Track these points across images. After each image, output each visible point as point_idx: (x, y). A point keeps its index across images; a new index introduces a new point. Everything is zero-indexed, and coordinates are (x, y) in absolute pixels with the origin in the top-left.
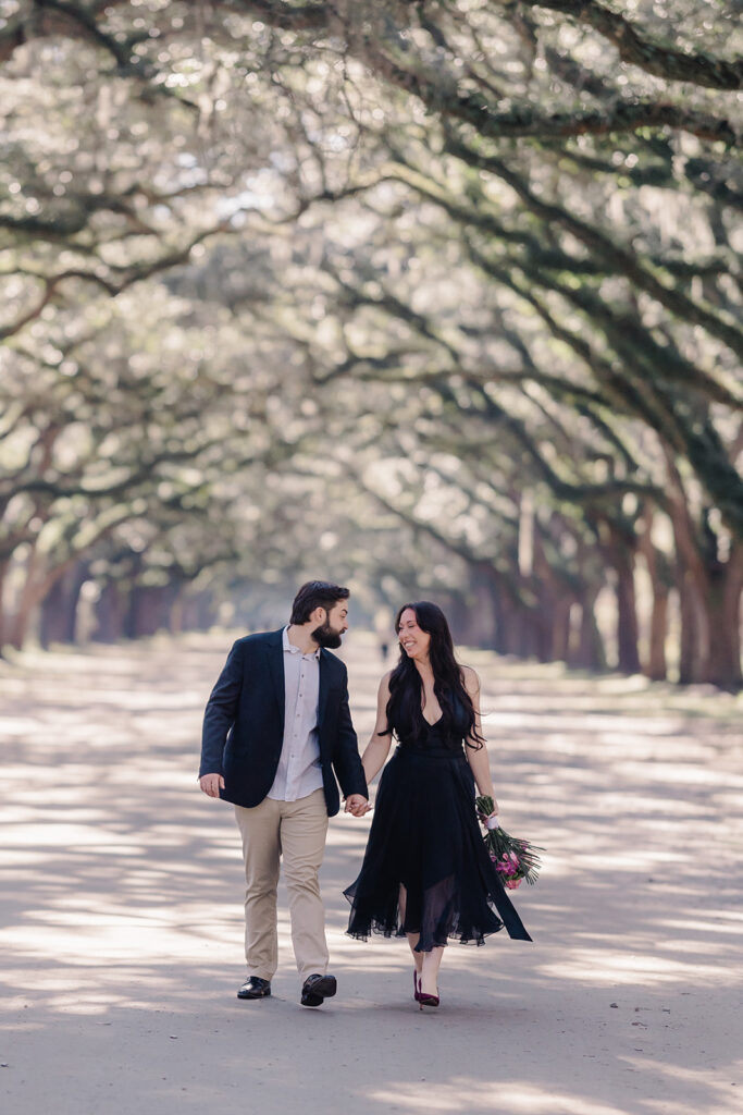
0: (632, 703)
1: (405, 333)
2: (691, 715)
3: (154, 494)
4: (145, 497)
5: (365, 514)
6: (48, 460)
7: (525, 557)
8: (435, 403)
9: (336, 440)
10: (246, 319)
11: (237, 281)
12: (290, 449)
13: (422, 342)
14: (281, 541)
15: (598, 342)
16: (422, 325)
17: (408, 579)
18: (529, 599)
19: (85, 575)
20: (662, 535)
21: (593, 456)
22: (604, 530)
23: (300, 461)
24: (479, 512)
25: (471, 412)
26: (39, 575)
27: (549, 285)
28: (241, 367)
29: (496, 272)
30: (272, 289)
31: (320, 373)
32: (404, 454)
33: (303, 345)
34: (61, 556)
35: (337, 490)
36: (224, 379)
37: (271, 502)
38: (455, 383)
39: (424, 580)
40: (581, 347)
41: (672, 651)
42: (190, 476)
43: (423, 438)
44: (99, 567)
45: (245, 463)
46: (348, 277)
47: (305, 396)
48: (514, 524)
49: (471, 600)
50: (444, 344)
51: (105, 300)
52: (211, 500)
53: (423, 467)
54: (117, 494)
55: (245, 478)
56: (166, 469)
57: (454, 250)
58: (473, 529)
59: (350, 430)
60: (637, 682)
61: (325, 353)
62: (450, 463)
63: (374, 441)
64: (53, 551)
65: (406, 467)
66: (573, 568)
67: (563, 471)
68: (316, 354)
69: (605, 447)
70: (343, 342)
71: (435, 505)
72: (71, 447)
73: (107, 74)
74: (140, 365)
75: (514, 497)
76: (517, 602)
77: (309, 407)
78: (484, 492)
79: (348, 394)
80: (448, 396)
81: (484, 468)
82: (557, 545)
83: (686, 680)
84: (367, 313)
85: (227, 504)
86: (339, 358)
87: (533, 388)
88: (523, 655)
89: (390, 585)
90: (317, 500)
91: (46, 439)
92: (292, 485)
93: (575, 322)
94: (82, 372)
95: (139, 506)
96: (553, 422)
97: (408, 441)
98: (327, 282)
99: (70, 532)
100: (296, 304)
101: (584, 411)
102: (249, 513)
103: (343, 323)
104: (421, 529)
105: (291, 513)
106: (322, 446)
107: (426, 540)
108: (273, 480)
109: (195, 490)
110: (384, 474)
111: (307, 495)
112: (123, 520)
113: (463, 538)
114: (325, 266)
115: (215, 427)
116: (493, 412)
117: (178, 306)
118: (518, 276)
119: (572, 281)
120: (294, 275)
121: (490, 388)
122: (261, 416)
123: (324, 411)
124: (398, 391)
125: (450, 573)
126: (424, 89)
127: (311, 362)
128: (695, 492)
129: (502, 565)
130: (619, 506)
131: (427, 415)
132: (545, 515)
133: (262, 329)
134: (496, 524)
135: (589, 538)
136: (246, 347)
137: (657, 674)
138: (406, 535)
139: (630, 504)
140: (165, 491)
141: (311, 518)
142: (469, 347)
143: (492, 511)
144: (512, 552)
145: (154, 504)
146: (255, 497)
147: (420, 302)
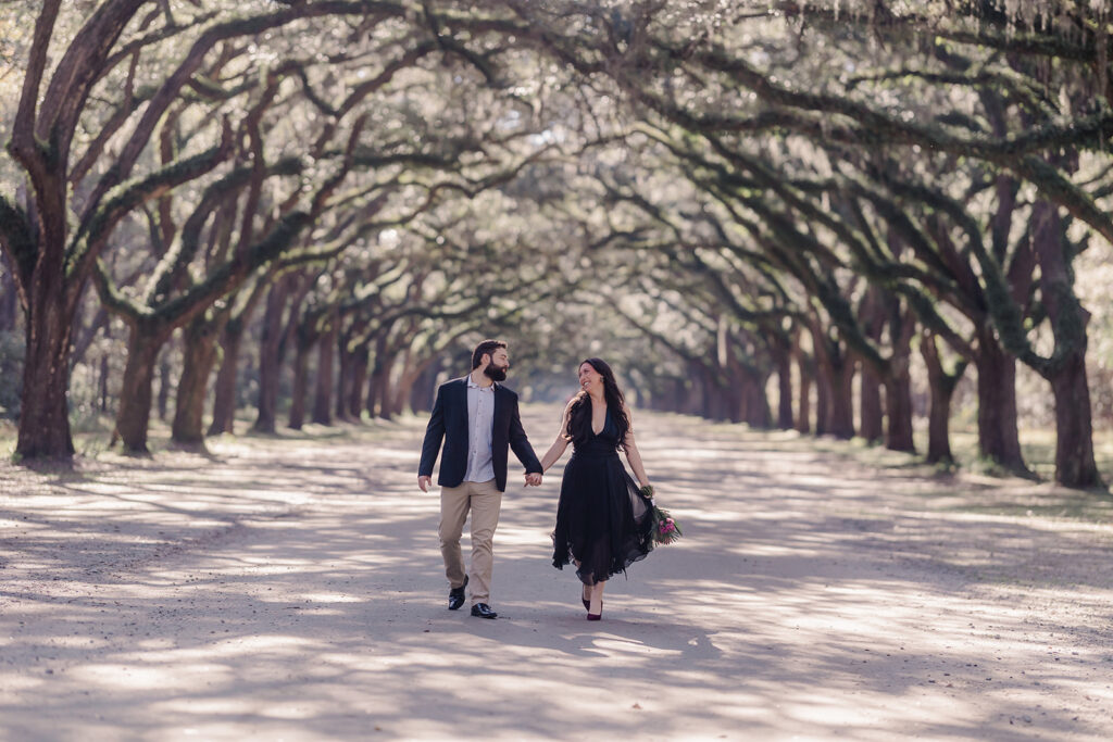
0: (788, 446)
1: (647, 217)
2: (824, 451)
3: (486, 315)
4: (480, 317)
5: (621, 329)
6: (420, 293)
7: (722, 356)
8: (664, 259)
9: (603, 281)
10: (548, 208)
11: (544, 187)
12: (572, 287)
13: (656, 223)
14: (565, 346)
15: (763, 227)
16: (655, 211)
17: (648, 371)
18: (723, 381)
19: (441, 369)
20: (806, 342)
21: (763, 293)
22: (771, 340)
23: (579, 295)
24: (694, 327)
25: (687, 267)
26: (412, 368)
27: (733, 195)
28: (545, 236)
29: (702, 185)
30: (564, 190)
31: (594, 241)
32: (646, 291)
33: (583, 224)
34: (427, 354)
35: (601, 313)
36: (534, 245)
37: (559, 320)
38: (678, 248)
39: (658, 370)
40: (753, 229)
41: (813, 418)
42: (509, 304)
43: (657, 281)
44: (447, 362)
45: (545, 296)
46: (612, 183)
47: (583, 254)
48: (714, 334)
49: (688, 384)
50: (669, 224)
51: (465, 201)
52: (522, 319)
53: (658, 298)
54: (463, 316)
55: (544, 306)
56: (495, 300)
57: (676, 170)
58: (690, 338)
59: (611, 275)
60: (792, 434)
61: (597, 229)
62: (674, 296)
63: (627, 283)
64: (421, 351)
65: (647, 299)
66: (753, 363)
67: (744, 302)
68: (590, 229)
69: (770, 287)
70: (608, 222)
71: (664, 323)
72: (433, 285)
73: (481, 86)
74: (482, 236)
75: (715, 318)
76: (717, 385)
77: (586, 262)
78: (696, 315)
79: (611, 255)
80: (673, 257)
81: (695, 300)
82: (743, 348)
83: (820, 432)
84: (623, 205)
85: (532, 322)
86: (606, 233)
87: (727, 252)
88: (720, 419)
89: (635, 374)
90: (589, 318)
91: (418, 281)
92: (573, 310)
93: (749, 215)
94: (447, 242)
95: (476, 323)
96: (739, 273)
97: (648, 283)
98: (598, 187)
99: (432, 340)
100: (579, 201)
101: (757, 267)
102: (546, 327)
103: (607, 211)
104: (657, 338)
105: (572, 327)
106: (593, 285)
107: (659, 346)
108: (560, 306)
109: (512, 313)
110: (632, 303)
111: (583, 316)
112: (466, 332)
113: (683, 344)
114: (597, 176)
115: (527, 273)
116: (699, 266)
117: (508, 203)
118: (715, 188)
119: (746, 193)
120: (578, 182)
121: (699, 251)
122: (554, 268)
123: (595, 264)
124: (642, 254)
125: (674, 367)
126: (658, 106)
127: (588, 235)
128: (825, 316)
129: (708, 361)
130: (780, 324)
131: (660, 267)
132: (735, 328)
133: (560, 215)
134: (704, 334)
135: (762, 344)
136: (547, 225)
137: (804, 429)
138: (646, 341)
139: (787, 323)
140: (493, 313)
141: (585, 330)
142: (686, 226)
143: (702, 327)
144: (713, 352)
145: (485, 322)
146: (550, 318)
147: (656, 197)
